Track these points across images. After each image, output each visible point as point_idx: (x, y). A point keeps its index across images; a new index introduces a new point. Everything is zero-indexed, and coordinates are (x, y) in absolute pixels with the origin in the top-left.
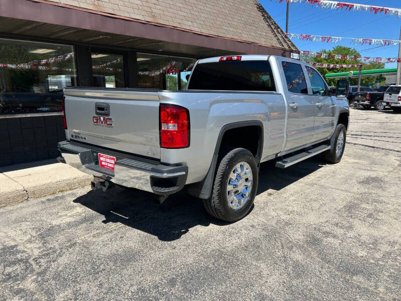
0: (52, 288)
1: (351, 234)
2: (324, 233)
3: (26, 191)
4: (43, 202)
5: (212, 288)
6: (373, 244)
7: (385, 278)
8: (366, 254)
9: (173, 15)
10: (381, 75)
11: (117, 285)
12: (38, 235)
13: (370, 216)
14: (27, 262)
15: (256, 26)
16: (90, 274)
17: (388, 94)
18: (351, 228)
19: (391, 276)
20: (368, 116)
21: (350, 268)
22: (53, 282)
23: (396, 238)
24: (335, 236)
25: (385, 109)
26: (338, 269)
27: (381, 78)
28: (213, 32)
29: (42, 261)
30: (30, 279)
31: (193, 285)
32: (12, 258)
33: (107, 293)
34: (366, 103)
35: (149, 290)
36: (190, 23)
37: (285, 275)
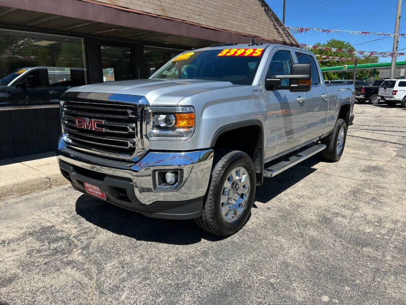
0: (99, 260)
1: (357, 214)
2: (334, 214)
3: (49, 179)
4: (66, 189)
5: (241, 258)
6: (378, 222)
7: (391, 249)
8: (372, 230)
9: (181, 9)
10: (375, 69)
11: (156, 257)
12: (72, 217)
13: (373, 199)
14: (68, 239)
15: (259, 19)
16: (130, 248)
17: (383, 88)
18: (356, 209)
19: (396, 247)
20: (364, 110)
21: (360, 241)
22: (98, 255)
23: (398, 218)
24: (343, 217)
25: (379, 103)
26: (349, 242)
27: (374, 72)
28: (219, 26)
29: (82, 238)
30: (76, 253)
31: (224, 256)
32: (53, 236)
33: (150, 263)
34: (361, 97)
35: (186, 260)
36: (197, 17)
37: (303, 248)
